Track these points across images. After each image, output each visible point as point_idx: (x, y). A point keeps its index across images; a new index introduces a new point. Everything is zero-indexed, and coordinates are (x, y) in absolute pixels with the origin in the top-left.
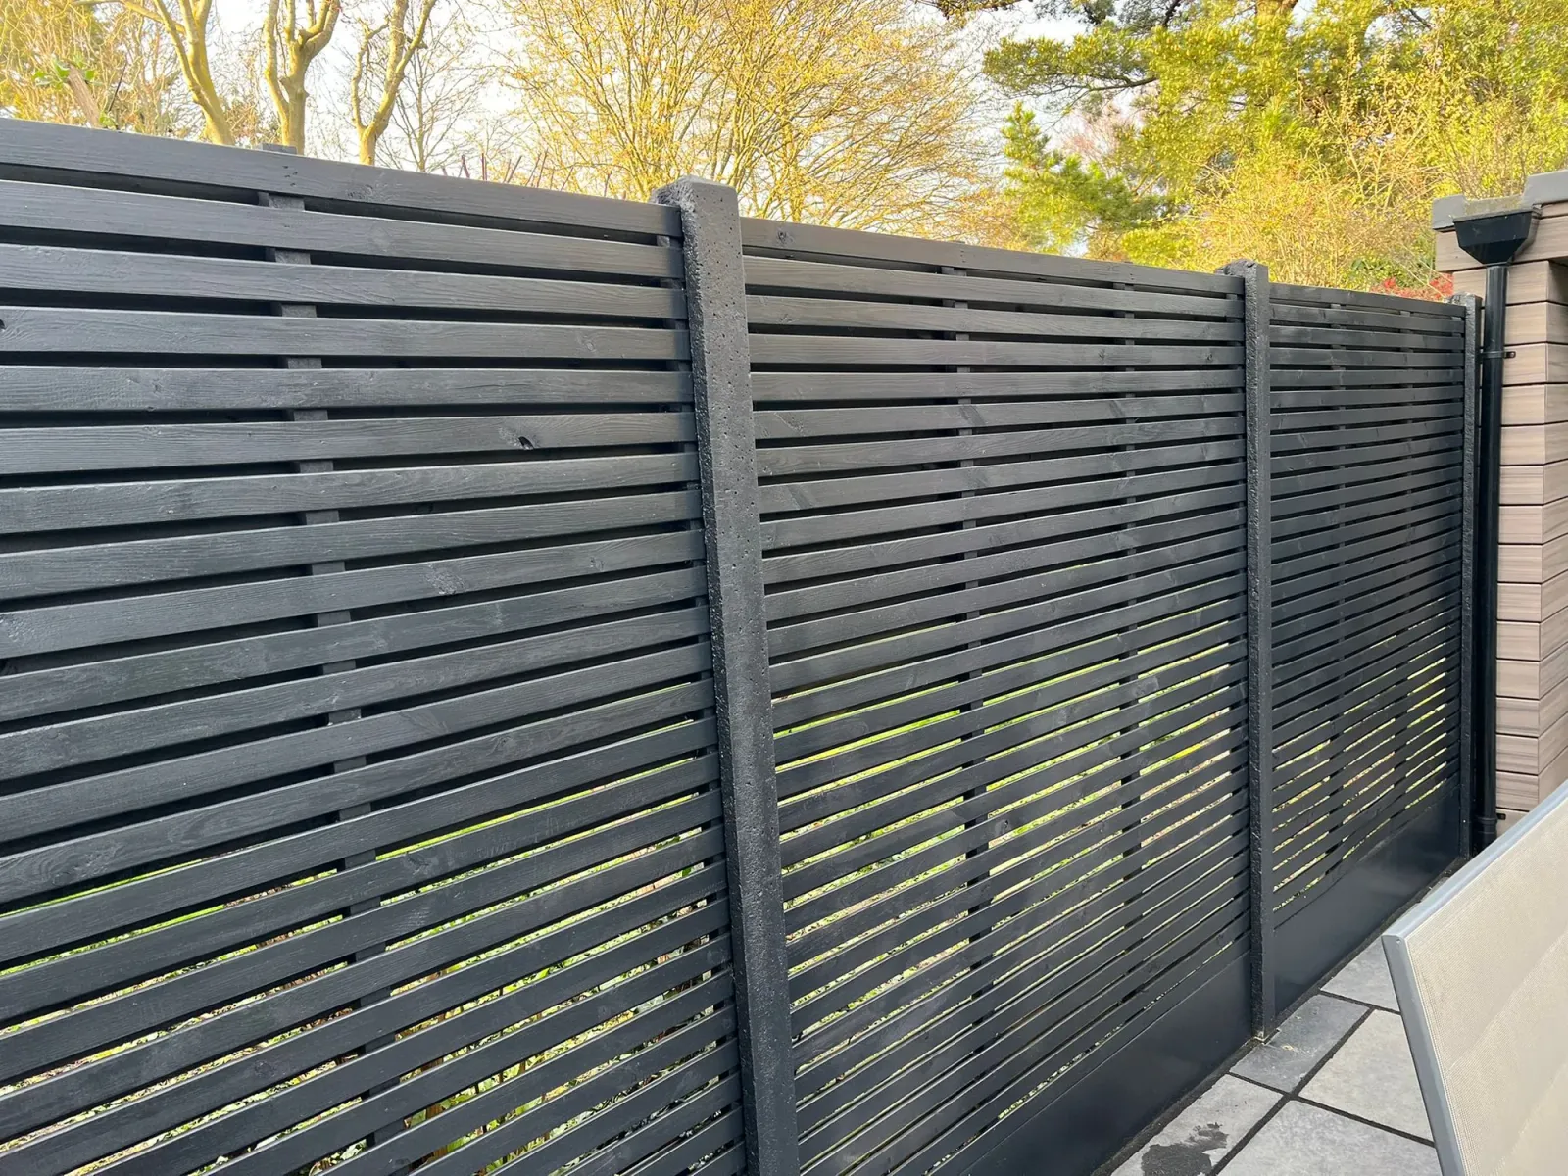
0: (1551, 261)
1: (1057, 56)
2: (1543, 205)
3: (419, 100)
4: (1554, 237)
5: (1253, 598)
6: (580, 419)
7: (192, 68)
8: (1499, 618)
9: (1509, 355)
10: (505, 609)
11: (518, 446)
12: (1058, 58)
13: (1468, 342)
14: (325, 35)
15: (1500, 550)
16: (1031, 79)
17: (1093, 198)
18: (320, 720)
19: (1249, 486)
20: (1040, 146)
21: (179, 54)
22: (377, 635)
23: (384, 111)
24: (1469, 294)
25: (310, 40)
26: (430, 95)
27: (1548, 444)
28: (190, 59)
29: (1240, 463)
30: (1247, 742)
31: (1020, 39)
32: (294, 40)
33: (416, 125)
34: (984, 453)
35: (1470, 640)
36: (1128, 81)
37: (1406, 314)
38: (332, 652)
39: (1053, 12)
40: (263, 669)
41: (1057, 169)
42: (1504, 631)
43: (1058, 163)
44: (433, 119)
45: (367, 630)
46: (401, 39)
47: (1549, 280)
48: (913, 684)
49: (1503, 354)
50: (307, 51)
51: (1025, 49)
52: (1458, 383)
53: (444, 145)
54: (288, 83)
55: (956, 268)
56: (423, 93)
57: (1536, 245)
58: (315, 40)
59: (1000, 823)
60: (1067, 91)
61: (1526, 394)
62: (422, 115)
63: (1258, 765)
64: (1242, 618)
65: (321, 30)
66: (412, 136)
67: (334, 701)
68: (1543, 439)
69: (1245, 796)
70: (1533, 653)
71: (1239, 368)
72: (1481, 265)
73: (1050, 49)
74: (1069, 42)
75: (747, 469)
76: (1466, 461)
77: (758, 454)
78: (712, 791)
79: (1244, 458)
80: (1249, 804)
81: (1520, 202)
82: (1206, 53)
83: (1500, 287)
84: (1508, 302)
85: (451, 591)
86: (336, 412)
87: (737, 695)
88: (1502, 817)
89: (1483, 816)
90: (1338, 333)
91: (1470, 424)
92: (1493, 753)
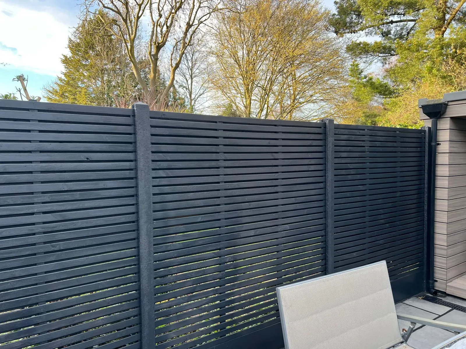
0: (451, 118)
1: (368, 47)
2: (448, 102)
3: (192, 59)
4: (451, 111)
5: (327, 208)
6: (103, 154)
7: (129, 52)
8: (435, 221)
9: (438, 144)
10: (80, 194)
11: (86, 160)
12: (368, 48)
13: (426, 140)
14: (164, 43)
15: (435, 201)
16: (360, 53)
17: (377, 89)
18: (33, 214)
19: (326, 178)
20: (360, 74)
21: (126, 48)
22: (47, 198)
23: (178, 62)
24: (427, 126)
25: (160, 44)
26: (195, 57)
27: (449, 171)
28: (129, 50)
29: (324, 171)
30: (325, 247)
31: (358, 42)
32: (156, 44)
33: (190, 65)
34: (227, 166)
35: (426, 227)
36: (391, 54)
37: (398, 132)
38: (36, 200)
39: (371, 34)
40: (19, 202)
41: (365, 80)
42: (437, 225)
43: (365, 78)
44: (195, 64)
45: (44, 196)
46: (185, 43)
47: (450, 123)
48: (201, 220)
49: (436, 144)
50: (159, 47)
51: (359, 44)
52: (423, 152)
53: (198, 71)
54: (153, 55)
55: (219, 122)
56: (193, 57)
57: (447, 113)
58: (161, 44)
59: (229, 258)
60: (372, 57)
61: (442, 156)
62: (192, 63)
63: (328, 254)
64: (324, 213)
65: (163, 42)
66: (189, 68)
67: (35, 210)
68: (448, 169)
69: (325, 262)
70: (445, 232)
71: (324, 146)
72: (430, 118)
73: (366, 44)
74: (373, 43)
75: (148, 167)
76: (425, 174)
77: (152, 163)
78: (136, 240)
79: (325, 170)
80: (326, 264)
81: (442, 101)
82: (413, 48)
83: (435, 125)
84: (438, 129)
85: (66, 190)
86: (41, 152)
87: (142, 218)
88: (437, 281)
89: (430, 280)
90: (366, 137)
91: (426, 164)
92: (433, 261)
